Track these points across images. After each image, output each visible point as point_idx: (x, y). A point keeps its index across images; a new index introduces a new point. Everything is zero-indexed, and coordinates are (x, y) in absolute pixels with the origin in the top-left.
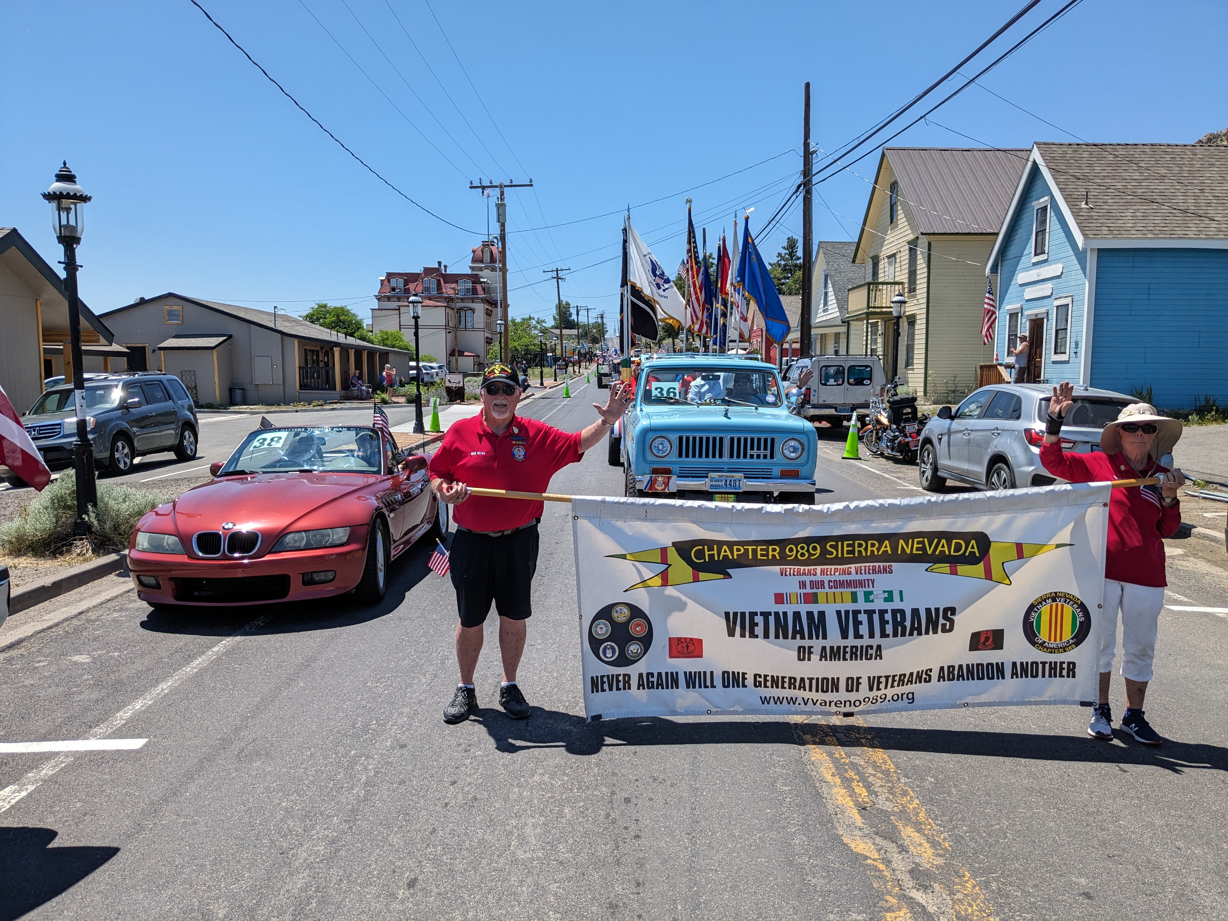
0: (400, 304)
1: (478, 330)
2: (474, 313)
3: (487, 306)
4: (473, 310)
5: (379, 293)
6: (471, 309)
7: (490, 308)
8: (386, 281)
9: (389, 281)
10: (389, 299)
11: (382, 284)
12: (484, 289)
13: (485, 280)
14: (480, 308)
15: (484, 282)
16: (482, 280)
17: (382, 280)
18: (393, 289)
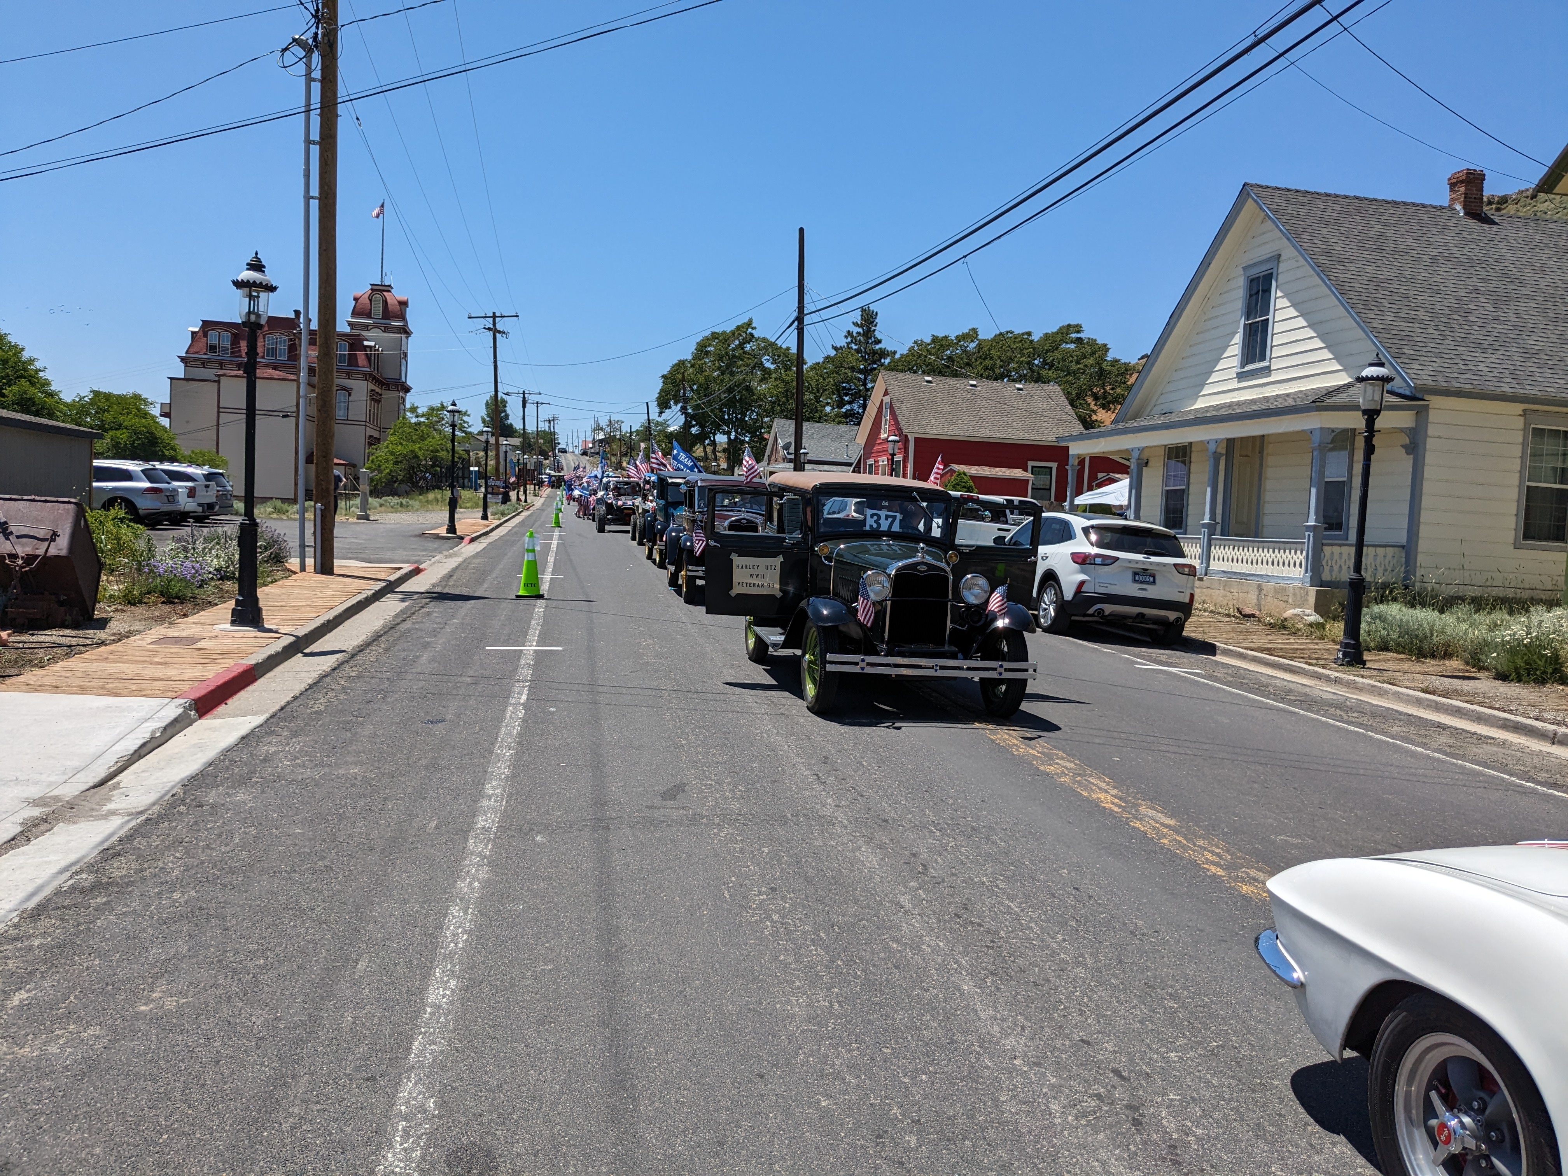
0: (221, 372)
1: (355, 423)
2: (350, 395)
3: (371, 386)
4: (349, 391)
5: (187, 352)
6: (344, 389)
7: (378, 390)
8: (201, 335)
9: (205, 335)
10: (204, 364)
11: (193, 339)
12: (368, 357)
13: (372, 344)
14: (361, 388)
15: (370, 347)
16: (366, 343)
17: (193, 333)
18: (213, 348)
